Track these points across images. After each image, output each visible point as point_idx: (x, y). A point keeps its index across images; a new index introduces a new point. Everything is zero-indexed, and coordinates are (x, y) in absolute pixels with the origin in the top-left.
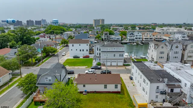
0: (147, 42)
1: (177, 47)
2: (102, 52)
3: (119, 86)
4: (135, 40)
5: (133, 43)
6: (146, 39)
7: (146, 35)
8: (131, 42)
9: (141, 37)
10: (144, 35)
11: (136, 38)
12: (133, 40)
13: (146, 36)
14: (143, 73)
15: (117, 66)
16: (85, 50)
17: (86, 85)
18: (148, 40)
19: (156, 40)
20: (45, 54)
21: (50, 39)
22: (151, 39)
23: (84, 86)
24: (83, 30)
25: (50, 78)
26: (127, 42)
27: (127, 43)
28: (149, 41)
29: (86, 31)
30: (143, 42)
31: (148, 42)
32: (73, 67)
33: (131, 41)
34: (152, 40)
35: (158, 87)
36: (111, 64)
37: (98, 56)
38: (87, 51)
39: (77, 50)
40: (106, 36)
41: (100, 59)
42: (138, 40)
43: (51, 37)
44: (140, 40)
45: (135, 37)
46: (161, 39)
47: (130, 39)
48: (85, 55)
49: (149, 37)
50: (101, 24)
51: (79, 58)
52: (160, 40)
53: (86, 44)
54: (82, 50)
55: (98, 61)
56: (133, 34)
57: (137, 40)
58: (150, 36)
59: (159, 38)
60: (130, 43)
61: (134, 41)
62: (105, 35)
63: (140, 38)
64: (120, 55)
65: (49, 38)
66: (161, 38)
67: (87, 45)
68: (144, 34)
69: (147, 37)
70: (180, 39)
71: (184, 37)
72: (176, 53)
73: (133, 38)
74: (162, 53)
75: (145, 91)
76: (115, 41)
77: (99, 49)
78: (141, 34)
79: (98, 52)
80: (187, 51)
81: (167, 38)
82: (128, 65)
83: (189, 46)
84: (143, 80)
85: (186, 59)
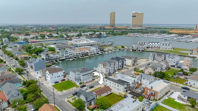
2: (82, 75)
4: (69, 56)
5: (69, 58)
6: (76, 54)
7: (76, 51)
16: (61, 76)
18: (78, 55)
27: (65, 59)
31: (78, 56)
32: (68, 90)
36: (87, 81)
39: (55, 77)
40: (47, 57)
41: (80, 80)
47: (66, 56)
48: (61, 79)
51: (59, 82)
52: (85, 53)
53: (61, 72)
55: (79, 82)
56: (67, 52)
58: (79, 52)
60: (67, 59)
62: (46, 55)
63: (72, 54)
64: (91, 75)
70: (95, 51)
71: (97, 49)
72: (112, 67)
73: (68, 55)
74: (107, 69)
75: (120, 90)
76: (55, 59)
77: (79, 74)
78: (73, 51)
79: (79, 76)
80: (115, 65)
81: (88, 51)
82: (94, 79)
83: (116, 63)
84: (117, 85)
85: (115, 69)
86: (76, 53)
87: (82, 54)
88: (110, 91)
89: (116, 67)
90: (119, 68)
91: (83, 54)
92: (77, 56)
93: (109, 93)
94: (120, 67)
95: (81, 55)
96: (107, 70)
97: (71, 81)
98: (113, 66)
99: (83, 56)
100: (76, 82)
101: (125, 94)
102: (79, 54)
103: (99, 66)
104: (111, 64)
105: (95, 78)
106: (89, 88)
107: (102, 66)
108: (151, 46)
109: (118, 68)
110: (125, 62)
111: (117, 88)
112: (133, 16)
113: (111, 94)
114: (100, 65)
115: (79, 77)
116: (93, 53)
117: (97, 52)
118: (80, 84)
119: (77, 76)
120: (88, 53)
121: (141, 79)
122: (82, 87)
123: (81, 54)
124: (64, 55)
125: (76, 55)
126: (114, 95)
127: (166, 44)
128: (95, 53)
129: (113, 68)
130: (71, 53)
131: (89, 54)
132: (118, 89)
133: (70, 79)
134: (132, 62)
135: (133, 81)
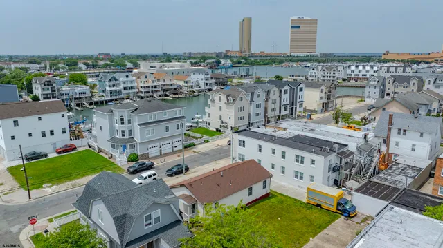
1: (258, 96)
2: (139, 125)
4: (123, 91)
5: (122, 99)
6: (145, 87)
7: (143, 79)
8: (114, 97)
9: (134, 84)
10: (139, 81)
11: (125, 88)
12: (120, 92)
13: (144, 82)
15: (173, 152)
16: (58, 132)
17: (220, 203)
18: (151, 90)
19: (165, 88)
22: (155, 87)
26: (107, 98)
27: (107, 101)
28: (152, 92)
30: (141, 94)
31: (151, 94)
33: (116, 95)
34: (157, 89)
36: (161, 151)
37: (127, 137)
38: (64, 132)
39: (30, 135)
40: (48, 90)
41: (133, 146)
42: (130, 91)
44: (133, 91)
45: (122, 86)
46: (173, 87)
47: (111, 92)
48: (60, 146)
49: (150, 84)
51: (46, 156)
52: (171, 87)
53: (59, 114)
54: (48, 134)
55: (128, 151)
56: (116, 80)
57: (126, 91)
58: (153, 82)
59: (168, 85)
60: (114, 100)
61: (123, 96)
62: (45, 85)
63: (131, 88)
64: (178, 126)
66: (171, 85)
67: (63, 116)
68: (139, 77)
69: (147, 85)
70: (202, 83)
71: (207, 79)
72: (258, 106)
73: (118, 89)
74: (241, 109)
75: (306, 177)
77: (126, 121)
78: (134, 78)
79: (126, 127)
80: (270, 102)
81: (182, 83)
82: (192, 145)
83: (272, 92)
84: (294, 158)
85: (270, 114)
86: (142, 85)
87: (164, 90)
88: (261, 184)
89: (270, 105)
90: (283, 113)
91: (167, 90)
92: (147, 95)
93: (258, 191)
94: (285, 109)
95: (161, 93)
96: (241, 114)
97: (100, 150)
98: (260, 101)
99: (167, 96)
100: (116, 154)
101: (341, 197)
102: (154, 89)
103: (213, 101)
104: (255, 96)
105: (194, 141)
106: (165, 173)
107: (224, 99)
108: (353, 76)
109: (277, 113)
110: (299, 93)
111: (290, 172)
112: (292, 27)
113: (267, 196)
114: (216, 98)
115: (127, 133)
116: (195, 89)
117: (208, 87)
118: (133, 159)
119: (118, 126)
120: (180, 87)
121: (389, 136)
122: (135, 172)
123: (160, 89)
124: (108, 88)
125: (143, 90)
126: (282, 202)
127: (396, 68)
128: (203, 88)
129: (262, 110)
130: (130, 85)
131: (185, 90)
132: (298, 175)
133: (95, 145)
134: (321, 98)
135: (362, 141)
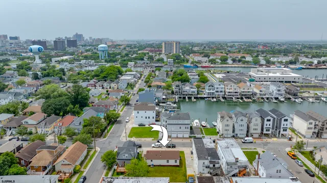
0: (230, 97)
1: (242, 120)
2: (168, 124)
3: (178, 161)
4: (216, 93)
5: (213, 98)
7: (229, 87)
8: (209, 96)
9: (223, 90)
10: (226, 88)
11: (217, 92)
12: (213, 93)
13: (230, 89)
14: (197, 151)
15: (183, 138)
16: (151, 118)
17: (153, 161)
18: (232, 94)
19: (243, 93)
20: (108, 122)
21: (103, 88)
22: (235, 92)
23: (152, 161)
24: (148, 68)
25: (127, 155)
26: (205, 96)
27: (205, 98)
28: (233, 95)
29: (152, 69)
30: (226, 96)
31: (232, 96)
32: (140, 139)
34: (236, 94)
35: (204, 163)
36: (177, 136)
39: (142, 117)
40: (177, 89)
42: (220, 93)
43: (104, 86)
44: (222, 93)
45: (216, 90)
47: (208, 93)
48: (151, 123)
49: (233, 90)
50: (174, 53)
51: (145, 126)
53: (152, 111)
54: (148, 118)
56: (213, 86)
57: (217, 93)
58: (235, 89)
59: (246, 92)
60: (208, 98)
61: (214, 96)
62: (176, 87)
63: (221, 92)
64: (186, 128)
65: (101, 88)
66: (249, 92)
68: (227, 86)
69: (230, 91)
71: (279, 91)
72: (242, 125)
73: (212, 91)
74: (227, 125)
76: (189, 94)
77: (165, 121)
78: (224, 86)
79: (165, 123)
80: (252, 124)
83: (254, 119)
85: (252, 131)
87: (242, 95)
88: (174, 160)
89: (253, 127)
90: (265, 132)
91: (244, 95)
94: (268, 130)
95: (239, 97)
96: (227, 128)
98: (244, 123)
102: (234, 94)
104: (239, 120)
109: (259, 132)
110: (284, 123)
113: (177, 166)
115: (165, 126)
116: (265, 96)
120: (255, 94)
123: (239, 94)
126: (180, 170)
128: (272, 96)
129: (244, 129)
130: (220, 90)
134: (309, 128)
135: (234, 161)
